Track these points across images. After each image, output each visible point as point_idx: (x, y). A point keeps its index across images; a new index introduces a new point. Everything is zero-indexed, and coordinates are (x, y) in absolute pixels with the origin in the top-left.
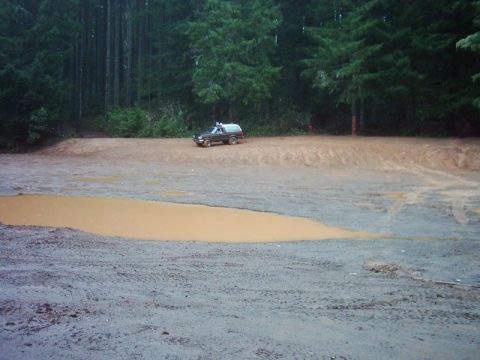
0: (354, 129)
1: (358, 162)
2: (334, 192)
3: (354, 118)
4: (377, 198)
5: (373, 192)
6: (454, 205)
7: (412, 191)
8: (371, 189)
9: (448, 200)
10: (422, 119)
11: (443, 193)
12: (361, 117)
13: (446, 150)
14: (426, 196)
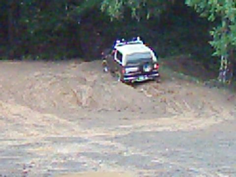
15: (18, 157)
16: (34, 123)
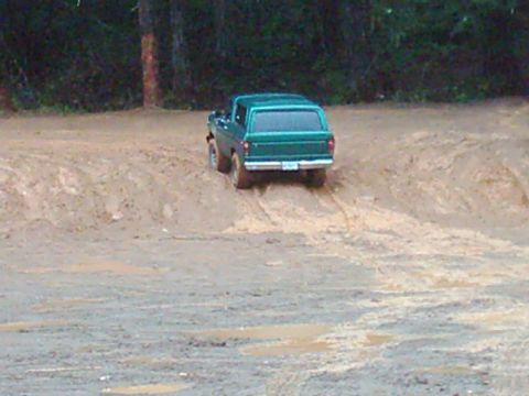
0: (151, 85)
1: (168, 211)
2: (46, 343)
3: (148, 43)
4: (214, 357)
5: (201, 333)
6: (497, 367)
7: (350, 316)
8: (195, 320)
9: (476, 347)
10: (397, 37)
11: (462, 317)
12: (177, 41)
13: (488, 147)
14: (400, 336)
15: (443, 335)
16: (436, 252)
